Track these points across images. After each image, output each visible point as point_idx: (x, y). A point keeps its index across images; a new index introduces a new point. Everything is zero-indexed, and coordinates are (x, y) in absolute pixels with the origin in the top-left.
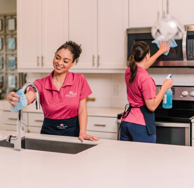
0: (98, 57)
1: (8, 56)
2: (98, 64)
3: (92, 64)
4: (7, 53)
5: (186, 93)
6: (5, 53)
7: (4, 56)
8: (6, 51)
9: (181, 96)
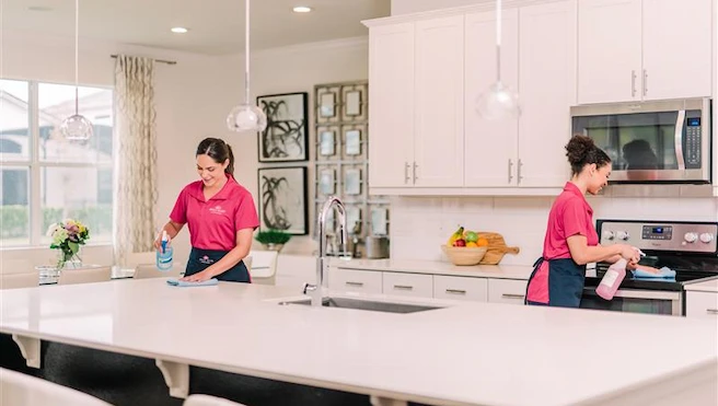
0: (520, 164)
1: (346, 168)
2: (519, 178)
3: (507, 177)
4: (343, 162)
5: (691, 236)
6: (339, 162)
7: (338, 169)
8: (342, 159)
9: (684, 243)
